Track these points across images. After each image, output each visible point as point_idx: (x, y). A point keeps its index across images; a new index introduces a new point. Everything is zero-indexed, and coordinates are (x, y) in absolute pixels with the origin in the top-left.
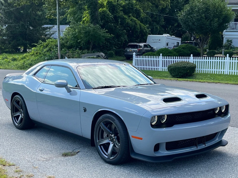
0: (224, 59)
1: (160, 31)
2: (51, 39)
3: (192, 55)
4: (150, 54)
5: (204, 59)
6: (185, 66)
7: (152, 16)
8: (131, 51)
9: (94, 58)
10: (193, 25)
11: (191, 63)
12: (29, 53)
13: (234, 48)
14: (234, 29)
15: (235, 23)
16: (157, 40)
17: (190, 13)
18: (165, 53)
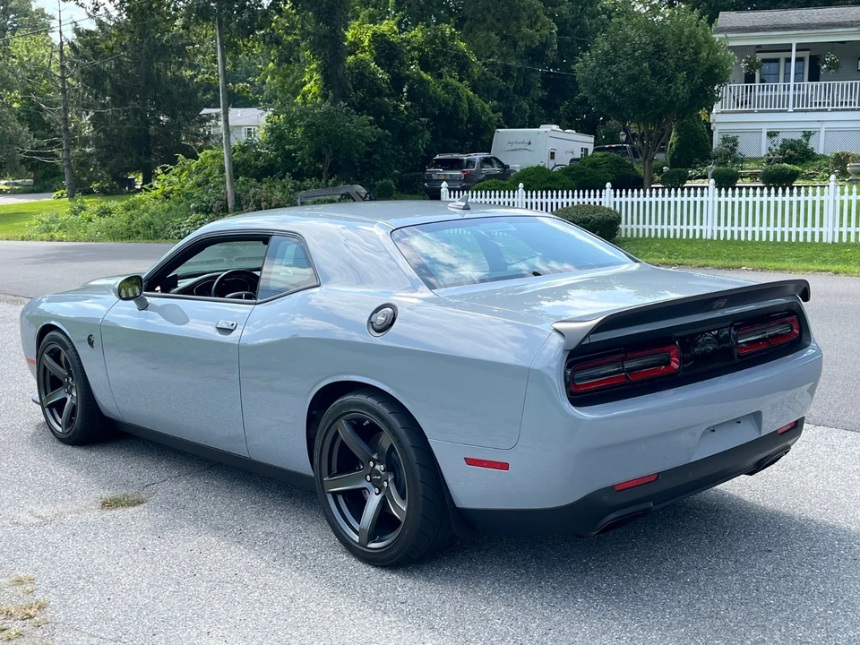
0: (702, 195)
1: (532, 117)
2: (211, 148)
3: (608, 185)
4: (490, 187)
5: (657, 195)
6: (588, 217)
7: (506, 73)
8: (442, 178)
9: (332, 201)
10: (617, 97)
11: (604, 208)
12: (149, 191)
13: (743, 161)
14: (746, 103)
15: (747, 87)
16: (523, 143)
17: (608, 61)
18: (536, 182)
